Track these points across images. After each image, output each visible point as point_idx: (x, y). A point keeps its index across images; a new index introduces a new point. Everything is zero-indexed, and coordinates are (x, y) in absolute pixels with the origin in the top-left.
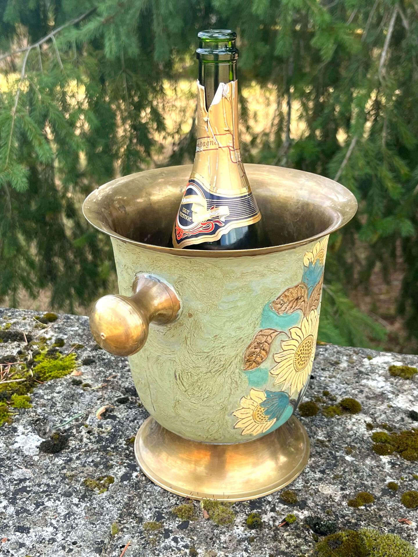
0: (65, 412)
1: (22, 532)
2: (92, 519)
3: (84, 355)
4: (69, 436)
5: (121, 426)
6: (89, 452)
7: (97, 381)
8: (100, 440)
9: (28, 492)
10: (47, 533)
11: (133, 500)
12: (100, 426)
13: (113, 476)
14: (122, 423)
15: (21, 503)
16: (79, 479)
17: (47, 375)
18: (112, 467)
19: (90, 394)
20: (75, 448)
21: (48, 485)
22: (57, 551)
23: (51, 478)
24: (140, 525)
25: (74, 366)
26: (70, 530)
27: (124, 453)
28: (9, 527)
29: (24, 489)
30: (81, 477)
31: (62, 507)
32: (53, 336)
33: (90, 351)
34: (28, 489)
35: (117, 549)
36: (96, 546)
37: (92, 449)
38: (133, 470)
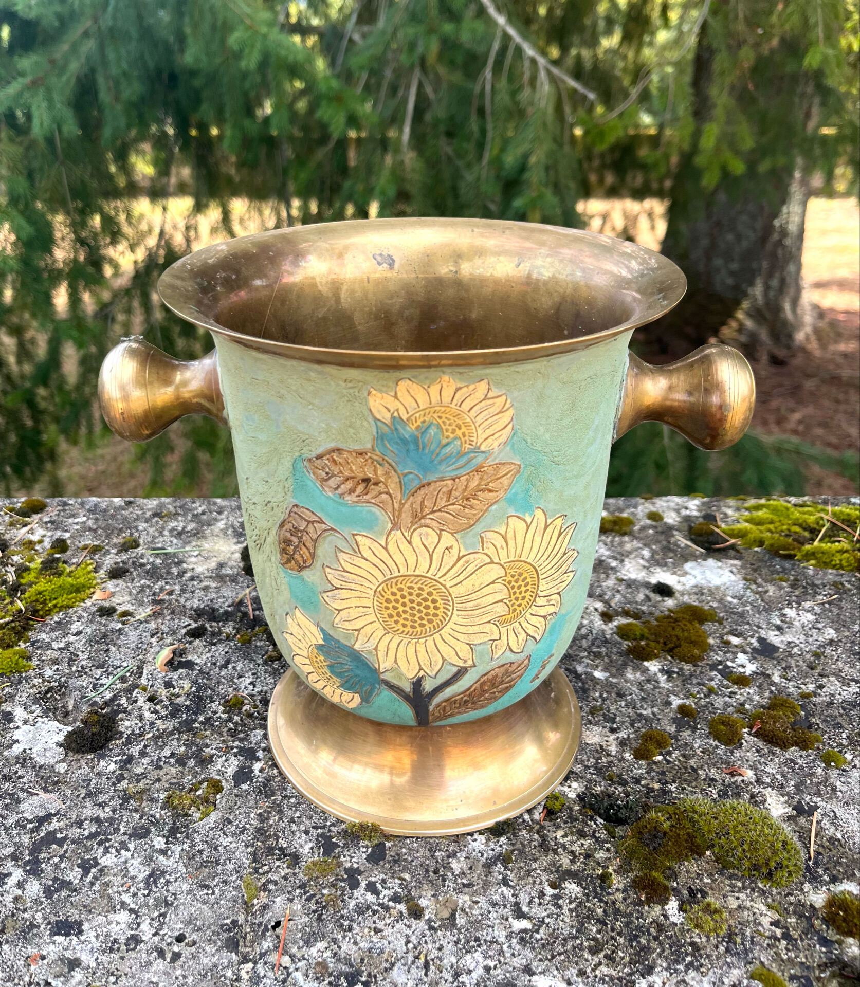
0: (97, 668)
1: (67, 934)
2: (201, 877)
3: (107, 562)
4: (117, 713)
5: (207, 679)
6: (160, 738)
7: (141, 604)
8: (175, 711)
9: (60, 843)
10: (119, 927)
11: (268, 819)
12: (168, 685)
13: (218, 777)
14: (207, 674)
15: (49, 869)
16: (156, 795)
17: (50, 605)
18: (210, 760)
19: (136, 629)
20: (133, 733)
21: (97, 820)
22: (149, 964)
23: (100, 805)
24: (297, 870)
25: (94, 582)
26: (163, 910)
27: (226, 729)
28: (38, 927)
29: (50, 838)
30: (158, 791)
31: (136, 862)
32: (44, 536)
33: (116, 554)
34: (59, 836)
35: (268, 934)
36: (225, 935)
37: (164, 730)
38: (251, 760)
